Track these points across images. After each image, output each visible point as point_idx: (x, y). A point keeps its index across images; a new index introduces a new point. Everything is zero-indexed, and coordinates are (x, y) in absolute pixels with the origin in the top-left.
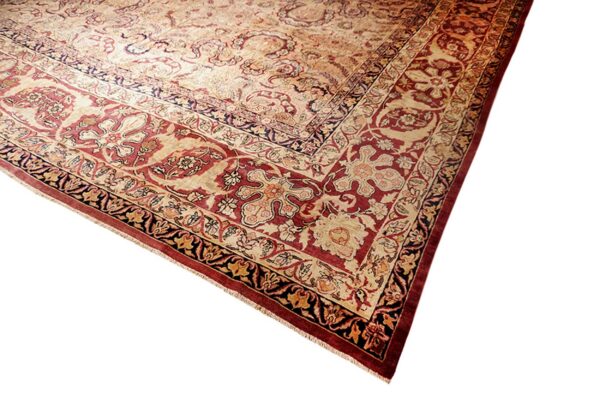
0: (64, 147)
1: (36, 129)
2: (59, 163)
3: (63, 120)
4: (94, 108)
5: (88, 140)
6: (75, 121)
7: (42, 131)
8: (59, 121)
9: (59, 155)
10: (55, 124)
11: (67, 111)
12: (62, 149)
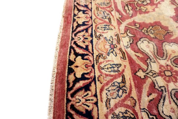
0: (119, 41)
1: (116, 7)
2: (99, 56)
3: (140, 14)
4: (172, 21)
5: (142, 53)
6: (148, 21)
7: (118, 11)
8: (136, 12)
9: (108, 47)
10: (131, 12)
11: (149, 8)
12: (115, 42)
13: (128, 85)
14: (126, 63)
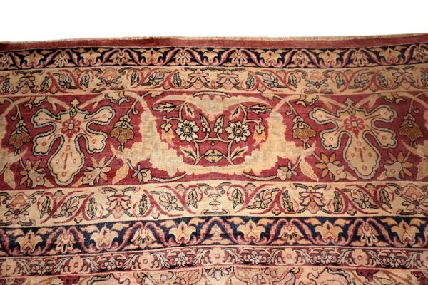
13: (67, 90)
14: (88, 92)
